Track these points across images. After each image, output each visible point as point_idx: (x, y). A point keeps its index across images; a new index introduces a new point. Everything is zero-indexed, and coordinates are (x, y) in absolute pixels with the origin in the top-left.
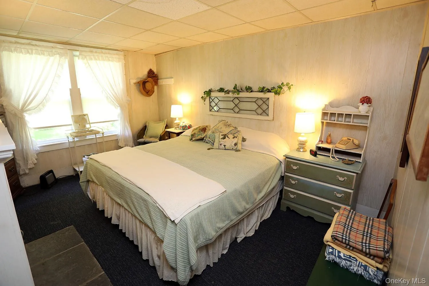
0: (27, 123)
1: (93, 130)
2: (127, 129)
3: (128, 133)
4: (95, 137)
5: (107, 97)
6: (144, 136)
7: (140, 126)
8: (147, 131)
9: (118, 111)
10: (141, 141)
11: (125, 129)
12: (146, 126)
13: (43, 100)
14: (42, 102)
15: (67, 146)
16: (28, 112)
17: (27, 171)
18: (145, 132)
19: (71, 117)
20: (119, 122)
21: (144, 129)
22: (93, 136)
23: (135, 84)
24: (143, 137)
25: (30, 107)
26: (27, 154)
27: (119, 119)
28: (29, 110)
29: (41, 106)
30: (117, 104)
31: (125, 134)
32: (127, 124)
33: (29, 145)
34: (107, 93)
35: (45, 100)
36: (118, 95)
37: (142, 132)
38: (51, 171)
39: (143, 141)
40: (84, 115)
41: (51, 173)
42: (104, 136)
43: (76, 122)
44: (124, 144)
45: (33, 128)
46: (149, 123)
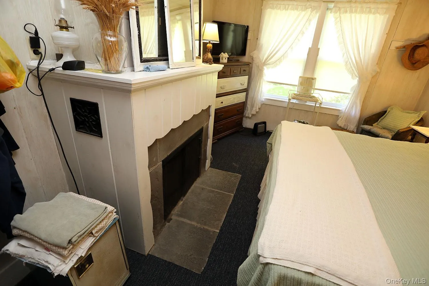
0: (264, 75)
1: (314, 97)
2: (356, 108)
3: (356, 113)
4: (315, 105)
5: (347, 62)
6: (376, 123)
7: (377, 109)
8: (383, 118)
9: (355, 82)
10: (365, 128)
11: (353, 106)
12: (386, 112)
13: (282, 56)
14: (280, 58)
15: (285, 105)
16: (267, 66)
17: (250, 116)
18: (380, 119)
19: (299, 77)
20: (350, 96)
21: (382, 114)
22: (313, 104)
23: (397, 48)
24: (373, 125)
25: (270, 61)
26: (255, 101)
27: (352, 92)
28: (269, 64)
29: (278, 62)
30: (356, 73)
31: (351, 113)
32: (358, 102)
33: (259, 95)
34: (349, 58)
35: (283, 57)
36: (362, 62)
37: (374, 117)
38: (265, 123)
39: (369, 129)
40: (313, 79)
41: (264, 125)
42: (322, 106)
43: (301, 84)
44: (344, 123)
45: (267, 81)
46: (392, 109)
